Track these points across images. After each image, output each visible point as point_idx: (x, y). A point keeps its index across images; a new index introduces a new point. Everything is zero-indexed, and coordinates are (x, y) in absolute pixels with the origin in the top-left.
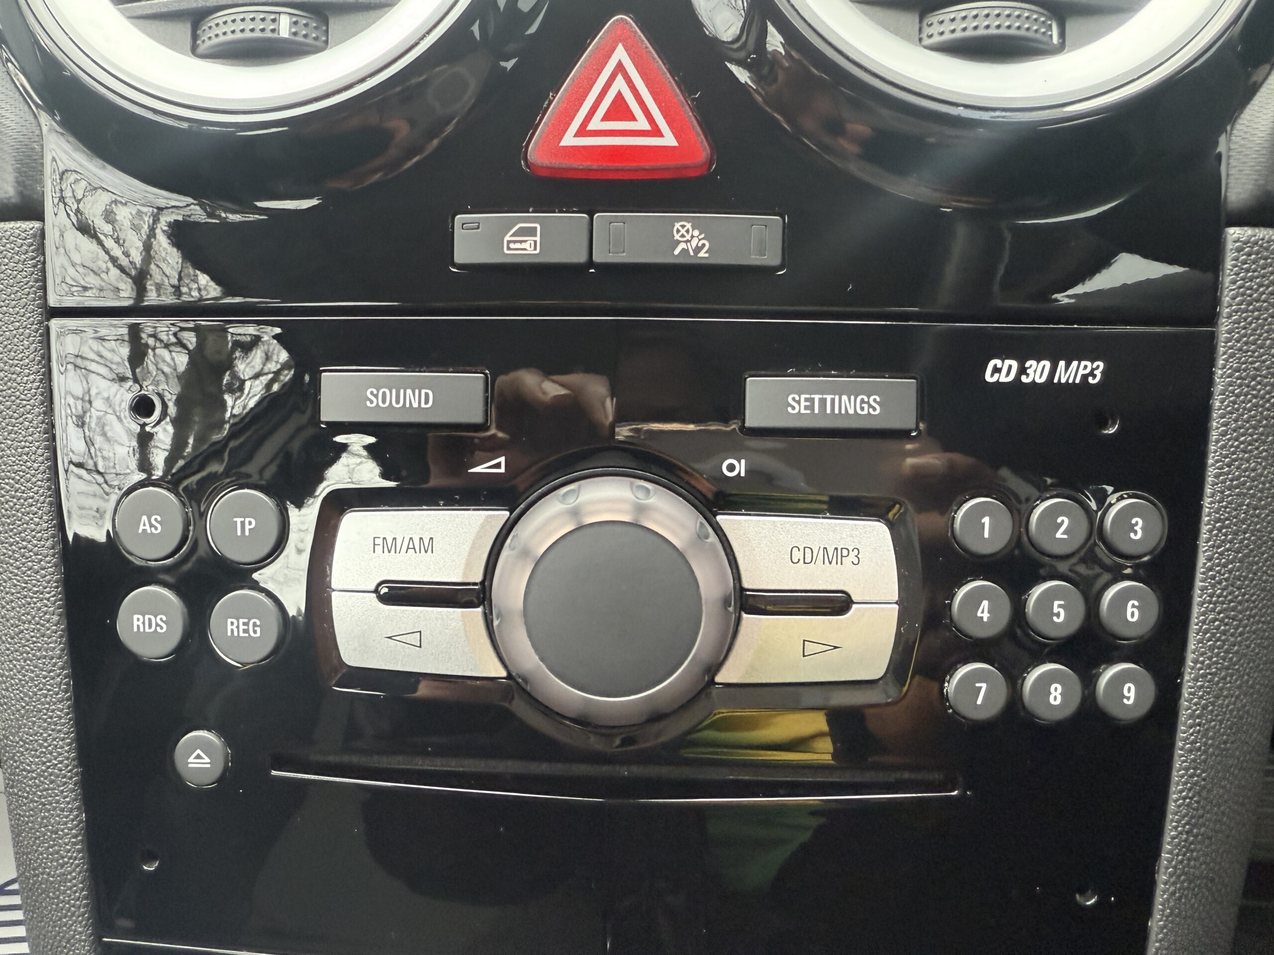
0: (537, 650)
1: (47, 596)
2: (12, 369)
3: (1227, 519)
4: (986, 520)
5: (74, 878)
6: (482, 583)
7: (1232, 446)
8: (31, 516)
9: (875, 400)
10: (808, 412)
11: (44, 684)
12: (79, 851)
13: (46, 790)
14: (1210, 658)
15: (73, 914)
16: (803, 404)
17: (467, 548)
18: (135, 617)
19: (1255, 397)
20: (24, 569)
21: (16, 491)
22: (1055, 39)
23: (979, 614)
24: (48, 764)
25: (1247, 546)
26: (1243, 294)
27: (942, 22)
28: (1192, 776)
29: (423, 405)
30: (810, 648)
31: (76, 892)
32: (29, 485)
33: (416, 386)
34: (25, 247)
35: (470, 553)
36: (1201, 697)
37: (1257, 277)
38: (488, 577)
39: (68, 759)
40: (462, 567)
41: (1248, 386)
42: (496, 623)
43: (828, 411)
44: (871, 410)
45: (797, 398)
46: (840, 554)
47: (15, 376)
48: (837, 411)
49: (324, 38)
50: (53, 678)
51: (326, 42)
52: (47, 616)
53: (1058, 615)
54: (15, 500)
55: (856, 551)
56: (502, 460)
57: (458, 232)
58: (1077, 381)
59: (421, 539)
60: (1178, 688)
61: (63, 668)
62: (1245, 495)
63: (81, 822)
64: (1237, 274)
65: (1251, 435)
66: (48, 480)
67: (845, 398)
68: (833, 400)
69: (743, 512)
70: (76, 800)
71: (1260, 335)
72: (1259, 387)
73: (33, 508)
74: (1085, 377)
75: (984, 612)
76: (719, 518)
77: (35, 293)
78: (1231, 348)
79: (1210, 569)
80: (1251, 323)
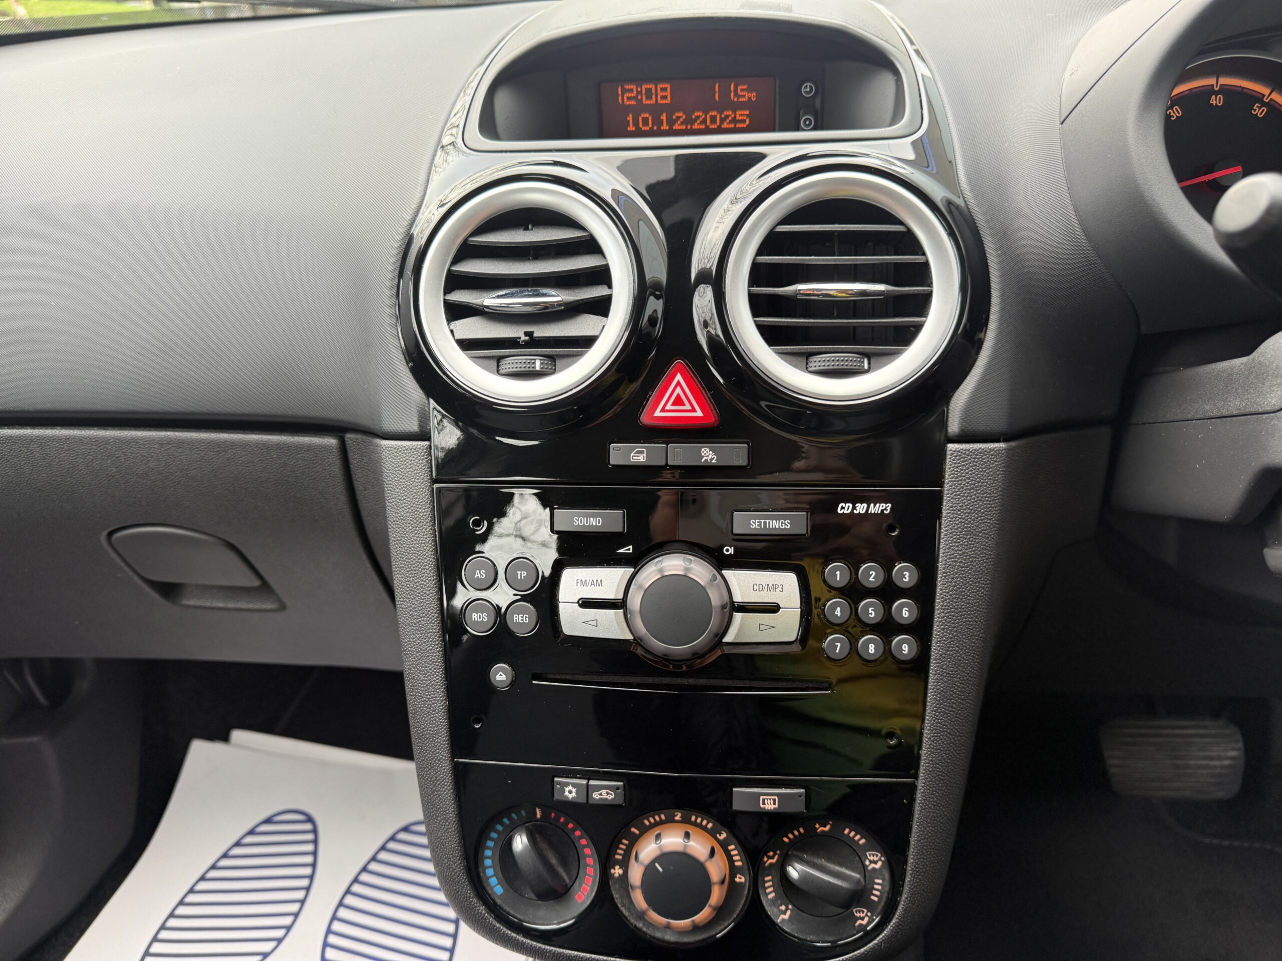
0: (646, 628)
1: (433, 605)
2: (417, 506)
3: (949, 572)
4: (838, 573)
5: (443, 731)
6: (623, 599)
7: (950, 540)
8: (426, 570)
9: (788, 522)
10: (759, 527)
11: (431, 645)
12: (445, 719)
13: (430, 692)
14: (943, 634)
15: (442, 748)
16: (757, 524)
17: (616, 584)
18: (473, 614)
19: (960, 518)
20: (422, 593)
21: (419, 559)
22: (866, 367)
23: (836, 613)
24: (432, 680)
25: (958, 584)
26: (953, 474)
27: (815, 362)
28: (936, 686)
29: (598, 524)
30: (762, 627)
31: (444, 737)
32: (425, 556)
33: (594, 516)
34: (423, 453)
35: (618, 586)
36: (939, 651)
37: (960, 466)
38: (625, 597)
39: (441, 677)
40: (615, 592)
41: (956, 514)
42: (629, 616)
43: (767, 527)
44: (786, 527)
45: (754, 521)
46: (775, 587)
47: (418, 509)
48: (771, 527)
49: (554, 368)
50: (435, 642)
51: (555, 369)
52: (433, 614)
53: (871, 614)
54: (418, 563)
55: (781, 586)
56: (631, 547)
57: (612, 452)
58: (879, 512)
59: (597, 580)
60: (929, 647)
61: (439, 637)
62: (957, 561)
63: (446, 706)
64: (951, 465)
65: (959, 535)
66: (434, 555)
67: (774, 521)
68: (769, 522)
69: (733, 569)
70: (444, 696)
71: (962, 491)
72: (962, 514)
73: (427, 567)
74: (882, 511)
75: (838, 612)
76: (723, 571)
77: (427, 473)
78: (949, 497)
79: (941, 594)
80: (957, 487)
